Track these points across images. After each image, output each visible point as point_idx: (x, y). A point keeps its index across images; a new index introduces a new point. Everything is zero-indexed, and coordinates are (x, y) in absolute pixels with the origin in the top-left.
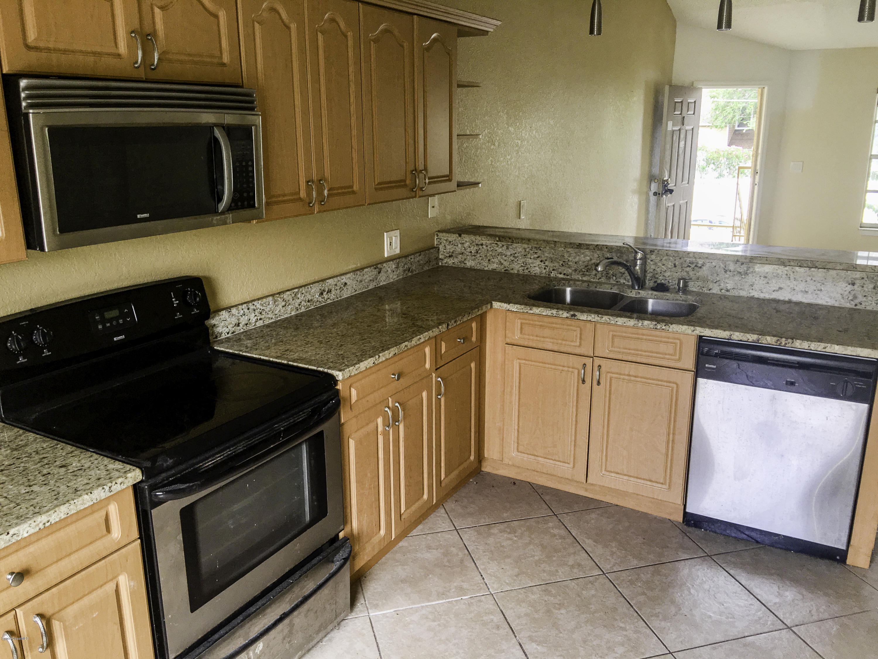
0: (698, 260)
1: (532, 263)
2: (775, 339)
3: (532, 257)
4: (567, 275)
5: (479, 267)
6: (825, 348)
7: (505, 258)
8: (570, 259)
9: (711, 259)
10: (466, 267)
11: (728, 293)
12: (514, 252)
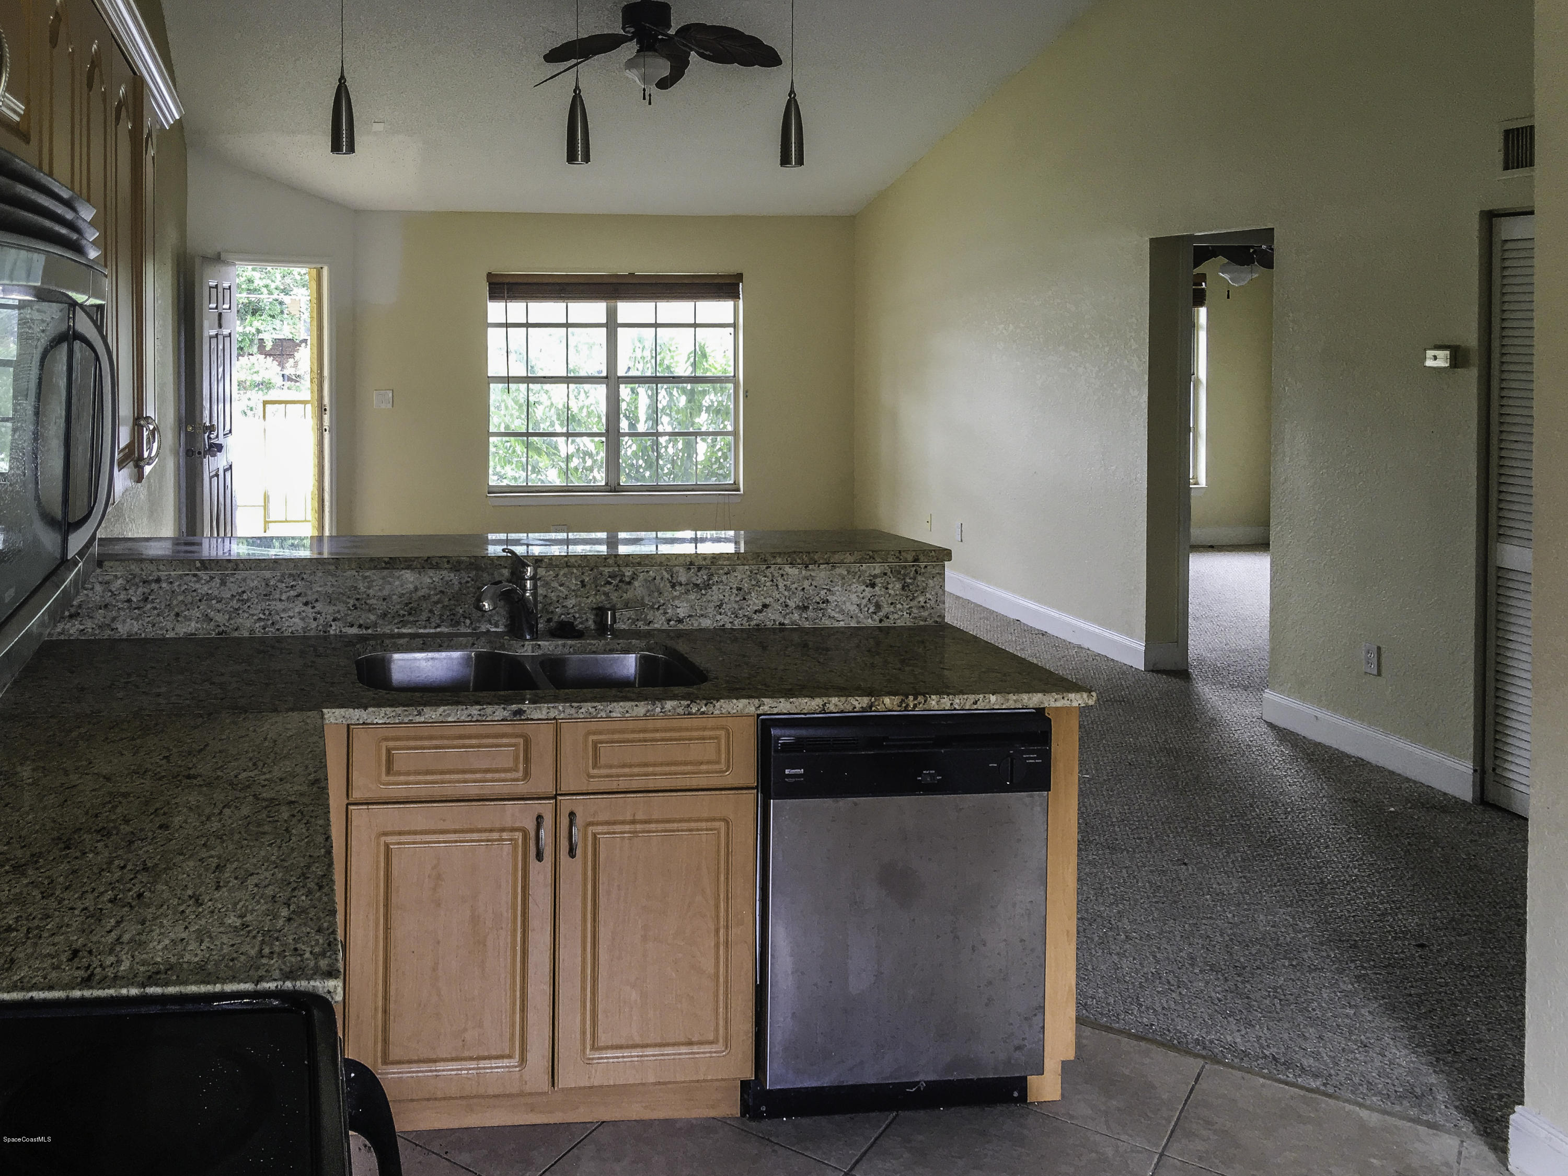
0: (623, 569)
1: (284, 610)
2: (897, 699)
3: (283, 597)
4: (367, 628)
5: (150, 633)
6: (975, 703)
7: (219, 606)
8: (371, 592)
9: (647, 565)
10: (117, 636)
11: (681, 626)
12: (240, 590)
